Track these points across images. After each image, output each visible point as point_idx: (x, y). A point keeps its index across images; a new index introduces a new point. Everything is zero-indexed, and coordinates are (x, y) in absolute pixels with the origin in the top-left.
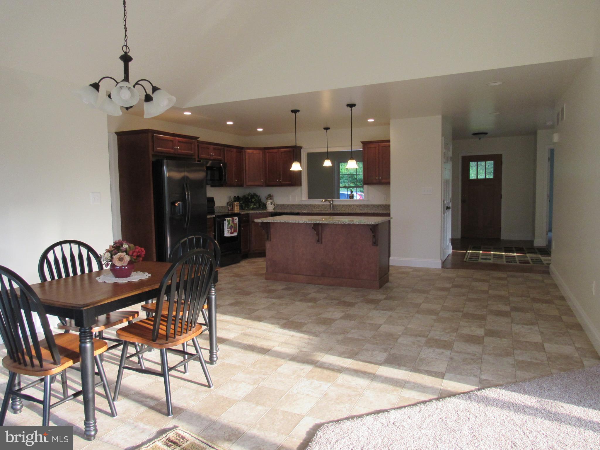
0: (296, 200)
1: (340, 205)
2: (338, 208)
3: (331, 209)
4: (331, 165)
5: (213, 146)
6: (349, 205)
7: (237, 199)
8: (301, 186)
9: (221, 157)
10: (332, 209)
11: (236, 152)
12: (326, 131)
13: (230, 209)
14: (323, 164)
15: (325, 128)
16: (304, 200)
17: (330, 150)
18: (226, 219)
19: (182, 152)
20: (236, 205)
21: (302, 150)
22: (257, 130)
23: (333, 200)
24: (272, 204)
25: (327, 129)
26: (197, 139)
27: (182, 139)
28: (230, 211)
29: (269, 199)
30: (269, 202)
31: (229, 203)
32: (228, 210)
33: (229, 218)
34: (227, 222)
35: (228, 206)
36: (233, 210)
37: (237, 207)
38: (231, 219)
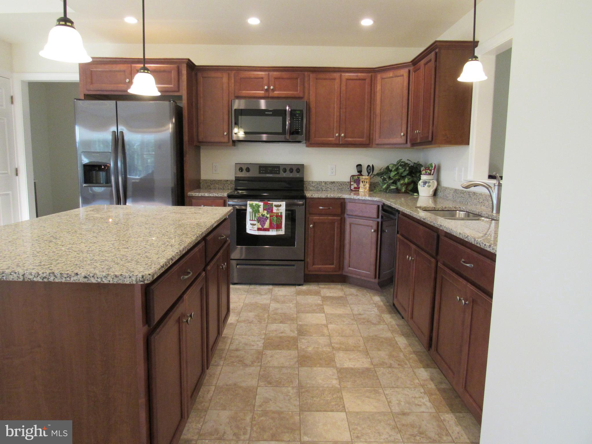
5: (271, 74)
8: (468, 143)
9: (297, 91)
11: (348, 79)
18: (248, 202)
22: (360, 25)
28: (354, 191)
29: (424, 174)
30: (422, 180)
31: (356, 177)
32: (349, 189)
33: (257, 203)
34: (251, 208)
35: (351, 182)
36: (358, 191)
37: (364, 185)
38: (261, 204)
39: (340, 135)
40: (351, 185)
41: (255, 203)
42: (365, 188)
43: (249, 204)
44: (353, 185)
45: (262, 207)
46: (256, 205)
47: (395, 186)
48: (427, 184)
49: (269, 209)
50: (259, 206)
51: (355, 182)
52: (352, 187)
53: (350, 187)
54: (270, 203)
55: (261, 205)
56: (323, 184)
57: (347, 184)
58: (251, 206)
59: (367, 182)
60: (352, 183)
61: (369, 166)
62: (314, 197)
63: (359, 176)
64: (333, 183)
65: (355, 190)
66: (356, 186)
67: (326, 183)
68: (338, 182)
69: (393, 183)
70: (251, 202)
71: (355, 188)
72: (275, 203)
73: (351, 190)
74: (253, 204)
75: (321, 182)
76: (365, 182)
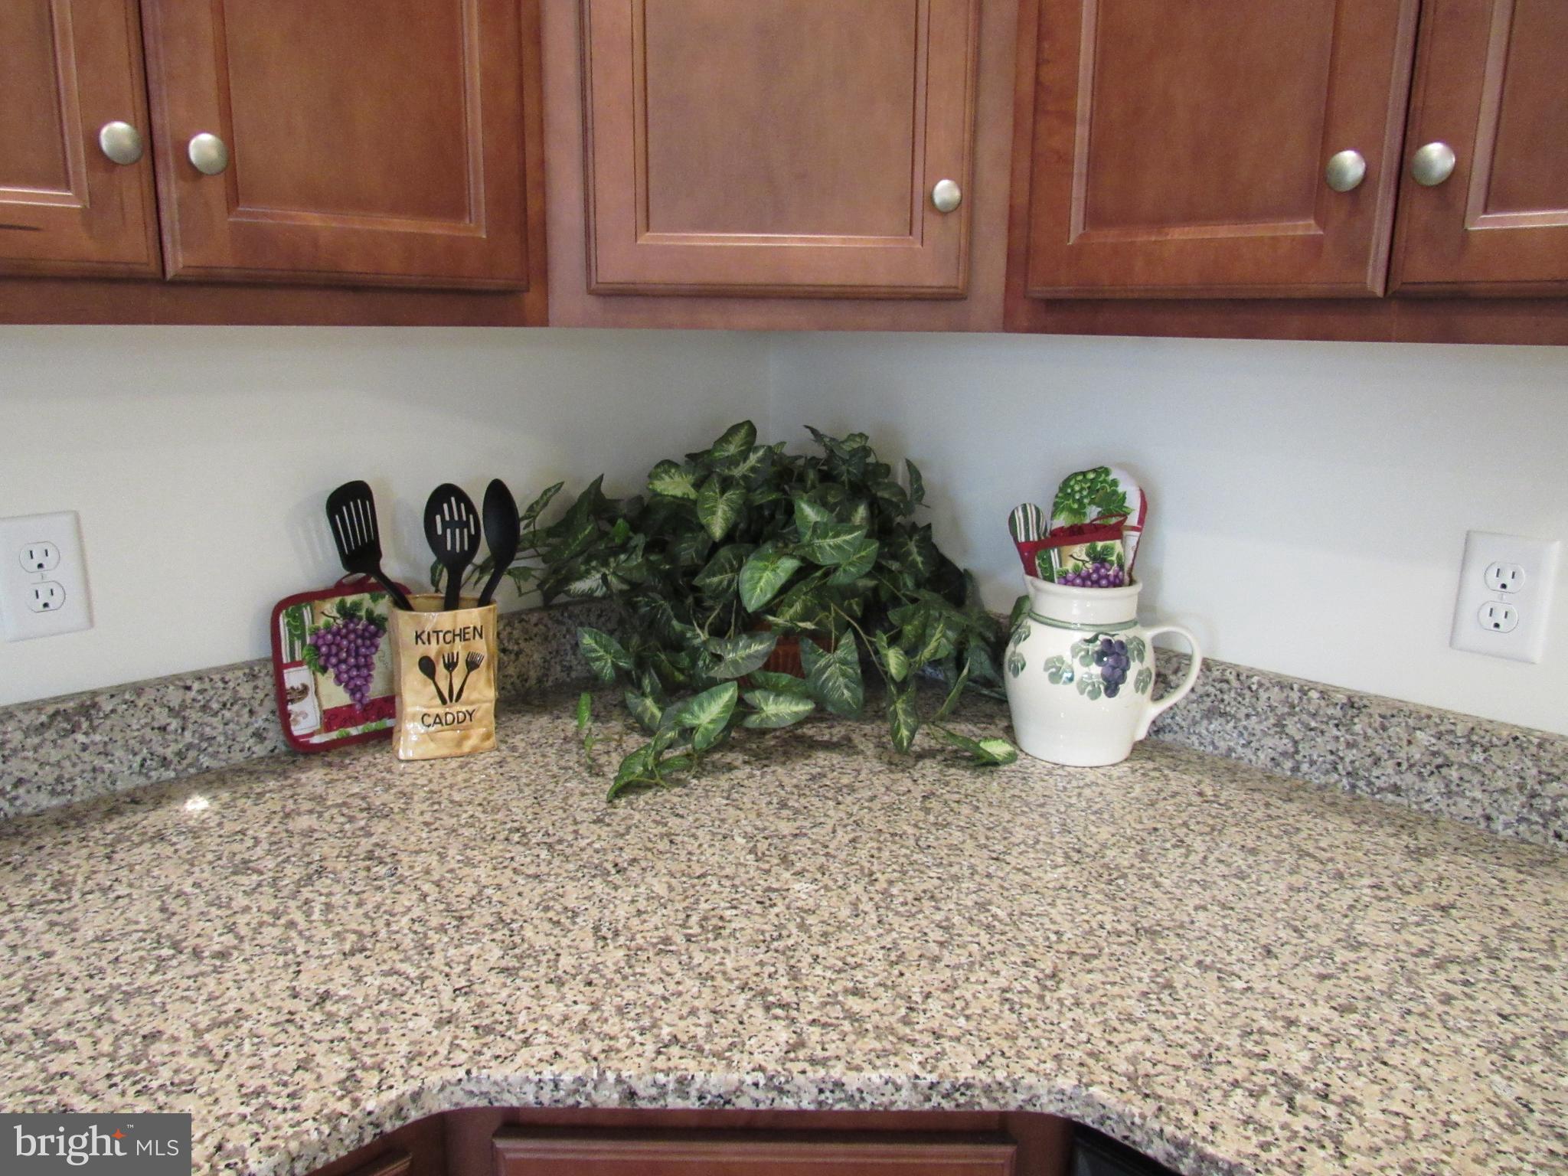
7: (485, 534)
31: (330, 607)
35: (279, 668)
37: (450, 695)
40: (283, 697)
44: (305, 690)
51: (322, 657)
52: (306, 720)
53: (285, 718)
57: (245, 691)
59: (473, 663)
60: (294, 678)
61: (446, 494)
63: (350, 599)
65: (334, 735)
66: (336, 696)
71: (332, 718)
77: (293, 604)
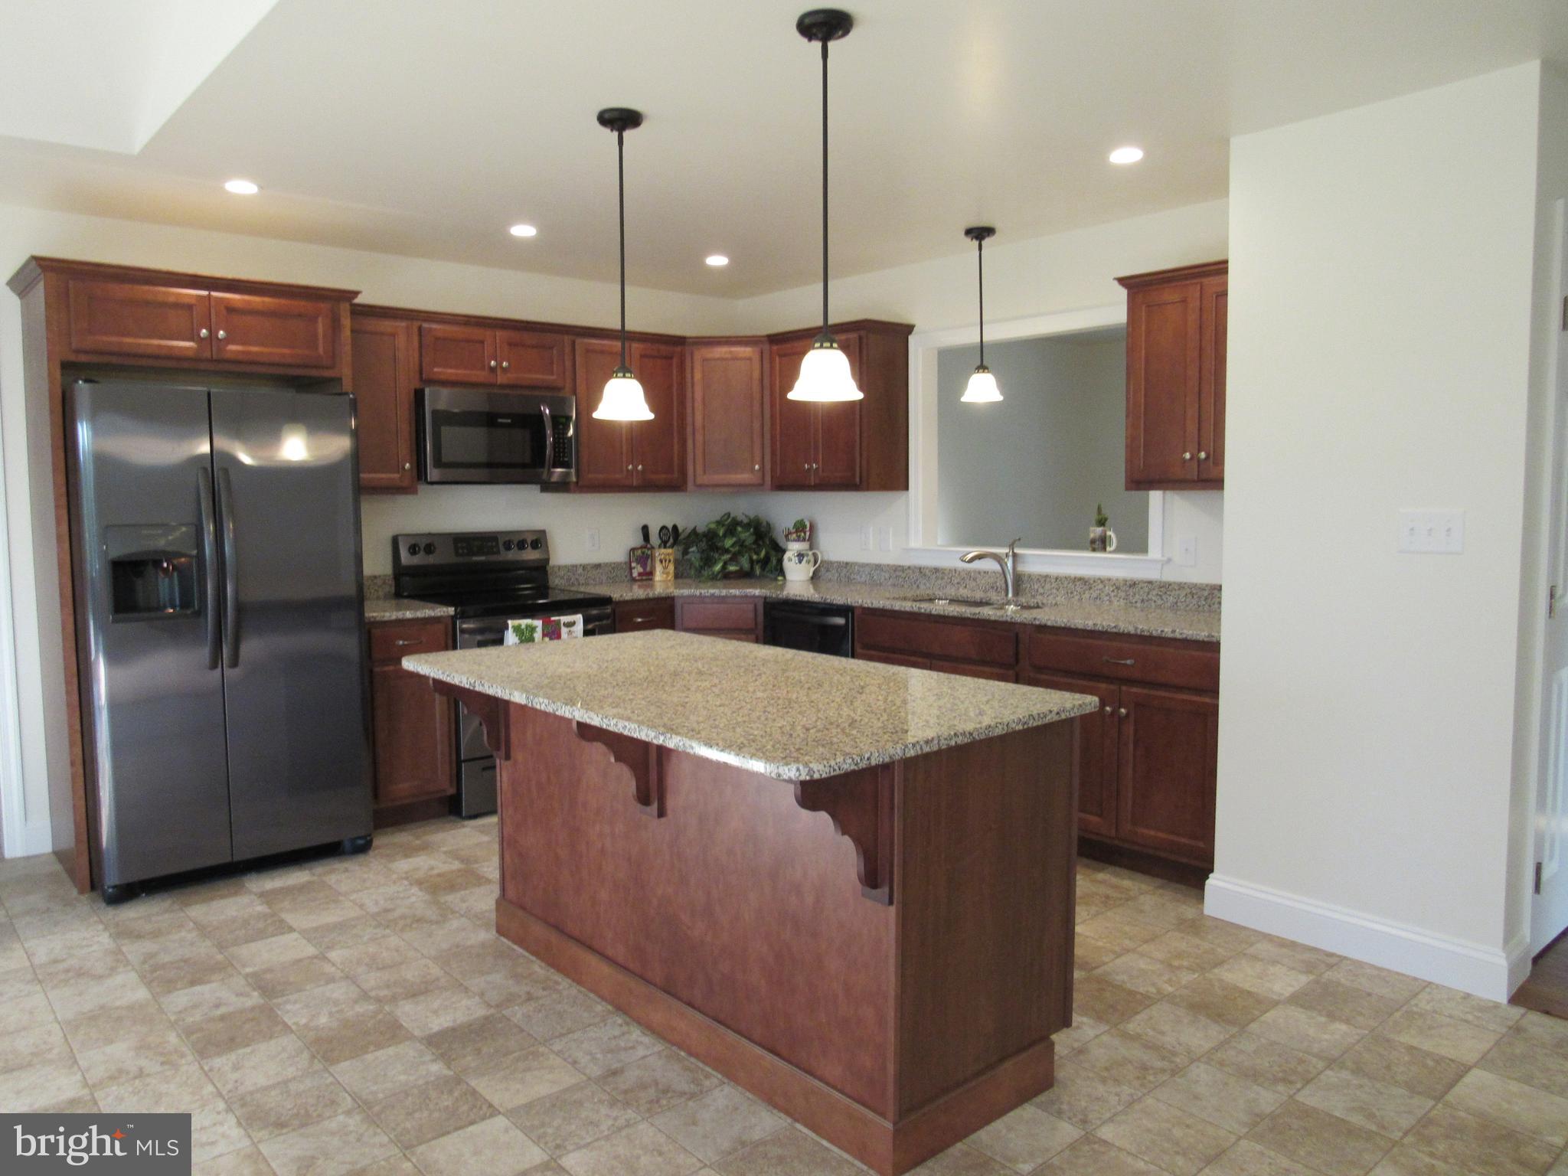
0: (891, 548)
1: (1046, 577)
2: (1041, 590)
3: (1007, 595)
4: (996, 396)
5: (500, 334)
6: (1083, 581)
7: (672, 536)
8: (907, 488)
9: (552, 374)
10: (1010, 595)
11: (642, 356)
12: (976, 243)
13: (640, 574)
14: (961, 394)
15: (969, 232)
16: (916, 550)
17: (994, 334)
18: (510, 622)
19: (249, 353)
20: (661, 561)
21: (913, 340)
22: (703, 263)
23: (1015, 555)
24: (800, 562)
25: (980, 233)
26: (354, 298)
27: (246, 297)
28: (638, 580)
29: (795, 540)
30: (791, 550)
31: (640, 551)
32: (629, 577)
33: (528, 621)
34: (517, 635)
35: (630, 562)
36: (651, 580)
37: (665, 568)
38: (538, 623)
39: (635, 467)
40: (631, 569)
41: (524, 622)
42: (668, 574)
43: (513, 627)
44: (635, 568)
45: (539, 630)
46: (527, 626)
47: (736, 566)
48: (805, 559)
49: (553, 632)
50: (533, 629)
51: (639, 561)
52: (635, 574)
53: (630, 573)
54: (554, 621)
55: (537, 627)
56: (580, 571)
57: (623, 566)
58: (517, 630)
59: (670, 561)
60: (633, 565)
61: (663, 528)
62: (626, 598)
63: (644, 549)
64: (598, 566)
65: (643, 578)
66: (643, 569)
67: (584, 567)
68: (606, 565)
69: (731, 559)
70: (517, 622)
72: (564, 619)
73: (634, 580)
74: (520, 625)
75: (576, 566)
76: (665, 561)
77: (633, 550)
